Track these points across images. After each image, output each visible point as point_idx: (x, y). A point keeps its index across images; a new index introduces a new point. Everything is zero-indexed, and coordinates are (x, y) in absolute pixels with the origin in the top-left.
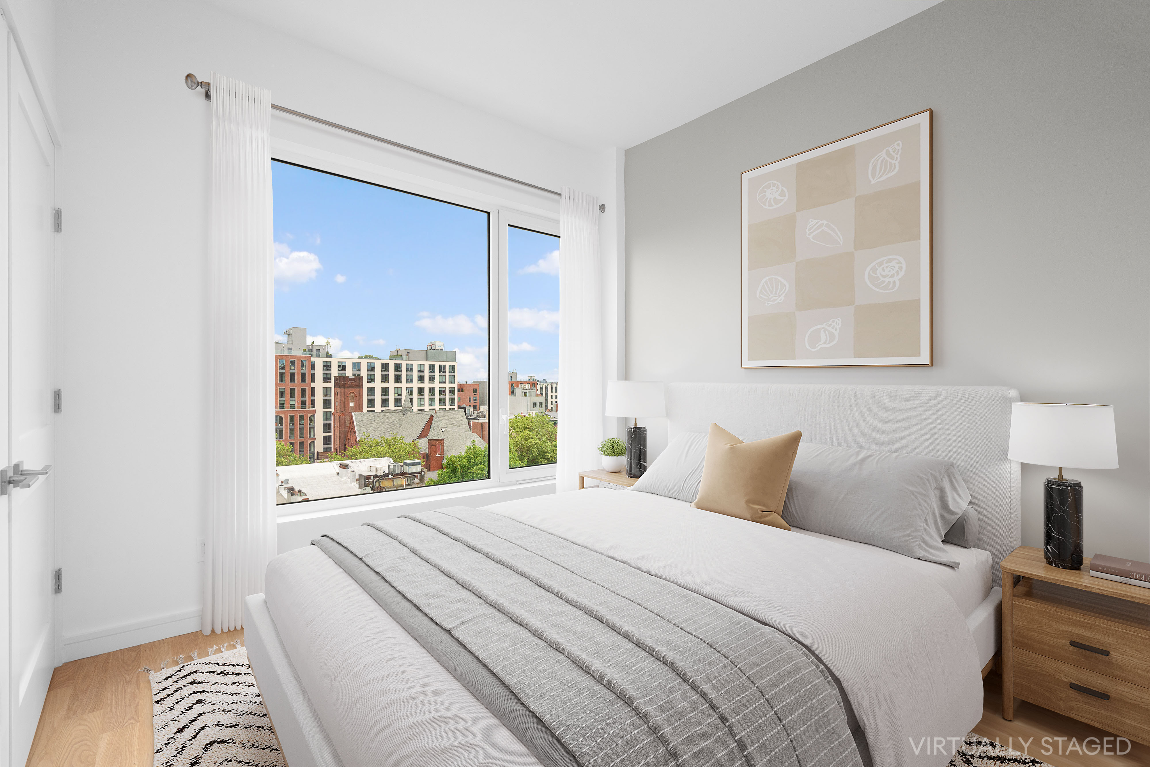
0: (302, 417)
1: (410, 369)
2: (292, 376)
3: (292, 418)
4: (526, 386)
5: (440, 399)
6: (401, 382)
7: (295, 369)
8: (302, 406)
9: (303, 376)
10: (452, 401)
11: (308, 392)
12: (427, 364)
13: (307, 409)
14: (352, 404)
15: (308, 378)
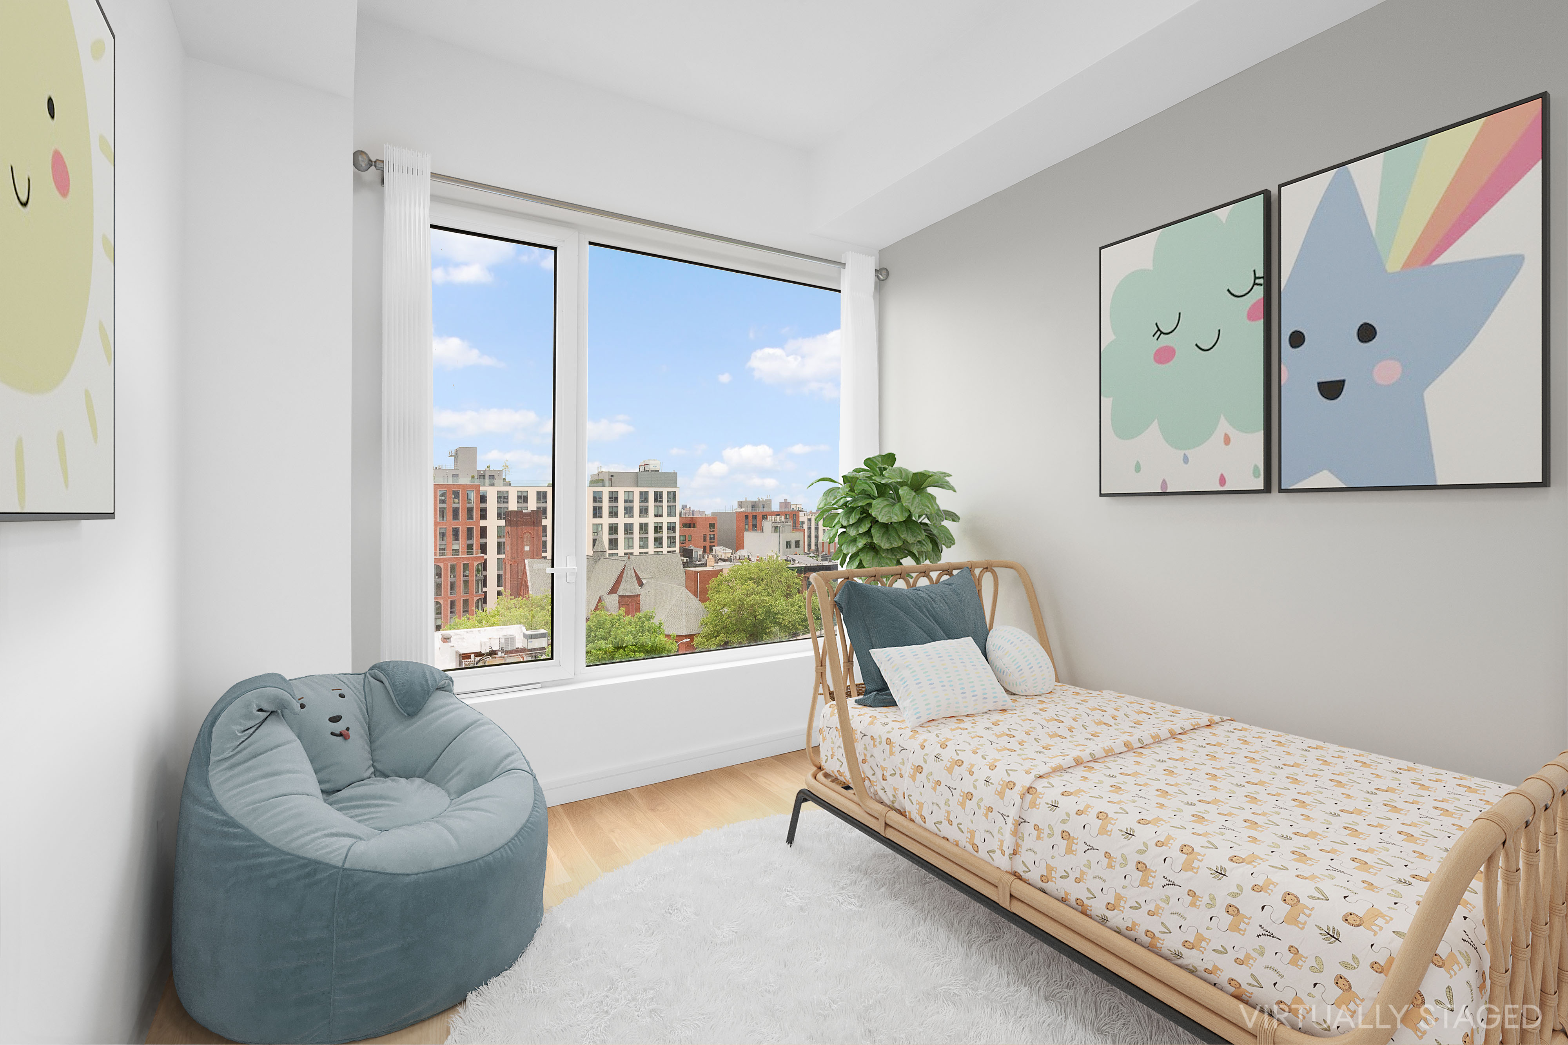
0: (466, 567)
1: (614, 498)
2: (456, 512)
3: (453, 568)
4: (778, 519)
5: (656, 539)
6: (601, 517)
7: (459, 503)
8: (468, 552)
9: (470, 511)
10: (672, 540)
11: (476, 533)
12: (637, 491)
13: (475, 556)
14: (527, 548)
15: (476, 514)
